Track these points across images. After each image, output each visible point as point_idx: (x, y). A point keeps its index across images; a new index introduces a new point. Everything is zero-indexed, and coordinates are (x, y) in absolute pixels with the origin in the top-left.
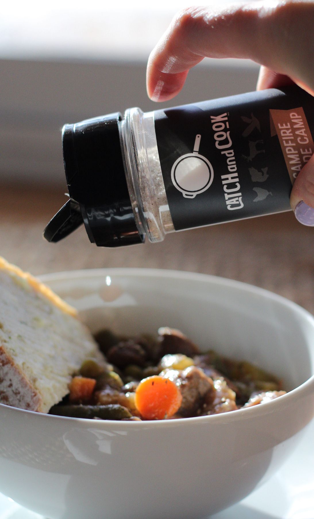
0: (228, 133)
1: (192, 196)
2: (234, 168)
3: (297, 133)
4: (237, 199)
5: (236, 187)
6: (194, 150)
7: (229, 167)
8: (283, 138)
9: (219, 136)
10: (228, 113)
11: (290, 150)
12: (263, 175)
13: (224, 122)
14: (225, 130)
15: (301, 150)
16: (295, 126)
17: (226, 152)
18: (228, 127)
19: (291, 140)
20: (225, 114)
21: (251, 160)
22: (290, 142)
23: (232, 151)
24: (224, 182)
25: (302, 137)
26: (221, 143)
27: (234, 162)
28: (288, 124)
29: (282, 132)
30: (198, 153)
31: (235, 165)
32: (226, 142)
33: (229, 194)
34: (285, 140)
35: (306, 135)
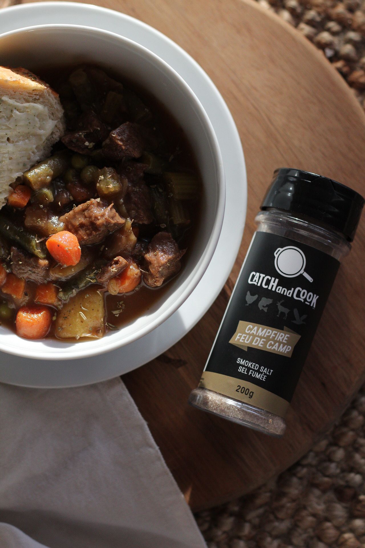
0: (303, 301)
1: (276, 254)
2: (279, 290)
3: (277, 344)
4: (257, 281)
5: (266, 285)
6: (305, 272)
7: (281, 288)
8: (279, 333)
9: (304, 293)
10: (314, 309)
11: (269, 332)
12: (263, 306)
13: (310, 302)
14: (305, 300)
15: (265, 340)
16: (282, 345)
17: (291, 291)
18: (306, 303)
19: (275, 337)
20: (314, 306)
21: (277, 304)
22: (274, 336)
23: (290, 296)
24: (273, 279)
25: (273, 346)
26: (299, 292)
27: (282, 293)
28: (285, 342)
29: (283, 335)
30: (302, 273)
31: (280, 292)
32: (298, 295)
33: (264, 278)
34: (277, 334)
35: (272, 349)
